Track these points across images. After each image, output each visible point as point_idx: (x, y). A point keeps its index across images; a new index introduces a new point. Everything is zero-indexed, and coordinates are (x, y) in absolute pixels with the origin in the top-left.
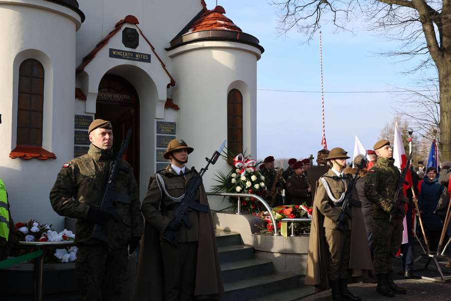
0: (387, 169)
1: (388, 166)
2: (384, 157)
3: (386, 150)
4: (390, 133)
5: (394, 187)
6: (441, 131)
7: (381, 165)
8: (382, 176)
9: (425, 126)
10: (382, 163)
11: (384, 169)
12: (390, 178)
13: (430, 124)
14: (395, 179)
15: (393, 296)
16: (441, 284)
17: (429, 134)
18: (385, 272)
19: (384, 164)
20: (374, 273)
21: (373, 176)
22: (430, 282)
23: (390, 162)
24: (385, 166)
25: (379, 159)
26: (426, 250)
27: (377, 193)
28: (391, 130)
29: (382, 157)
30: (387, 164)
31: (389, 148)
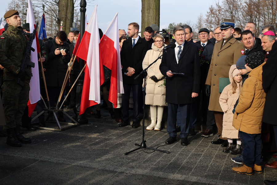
0: (16, 37)
1: (17, 33)
2: (14, 26)
3: (15, 19)
4: (16, 7)
5: (22, 53)
6: (59, 9)
7: (11, 32)
8: (11, 43)
9: (47, 3)
10: (11, 31)
11: (13, 37)
12: (19, 45)
13: (50, 2)
14: (23, 46)
15: (21, 146)
16: (58, 132)
17: (50, 10)
18: (14, 127)
19: (13, 32)
20: (4, 128)
21: (3, 43)
22: (50, 131)
23: (19, 30)
24: (14, 34)
25: (9, 27)
26: (48, 106)
27: (6, 58)
28: (17, 5)
29: (12, 26)
30: (15, 32)
31: (18, 18)
